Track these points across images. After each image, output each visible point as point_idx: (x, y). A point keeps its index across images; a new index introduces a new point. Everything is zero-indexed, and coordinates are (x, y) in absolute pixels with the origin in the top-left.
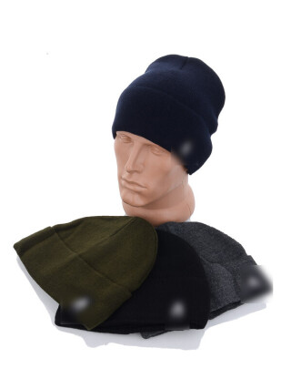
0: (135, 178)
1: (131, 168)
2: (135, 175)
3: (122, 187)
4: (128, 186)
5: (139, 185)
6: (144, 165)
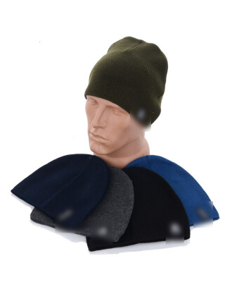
0: (99, 132)
1: (96, 125)
2: (100, 130)
3: (91, 139)
4: (94, 138)
5: (103, 138)
6: (106, 122)
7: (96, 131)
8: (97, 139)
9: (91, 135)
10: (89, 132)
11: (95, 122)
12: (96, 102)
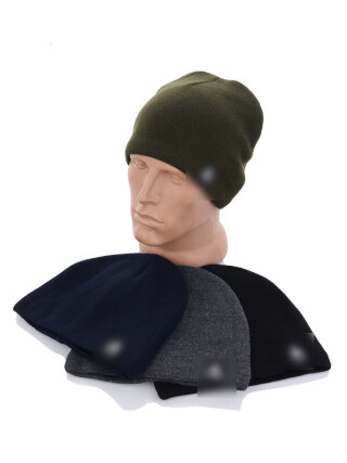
7: (144, 209)
8: (146, 222)
9: (136, 215)
10: (133, 211)
11: (142, 195)
12: (144, 165)
